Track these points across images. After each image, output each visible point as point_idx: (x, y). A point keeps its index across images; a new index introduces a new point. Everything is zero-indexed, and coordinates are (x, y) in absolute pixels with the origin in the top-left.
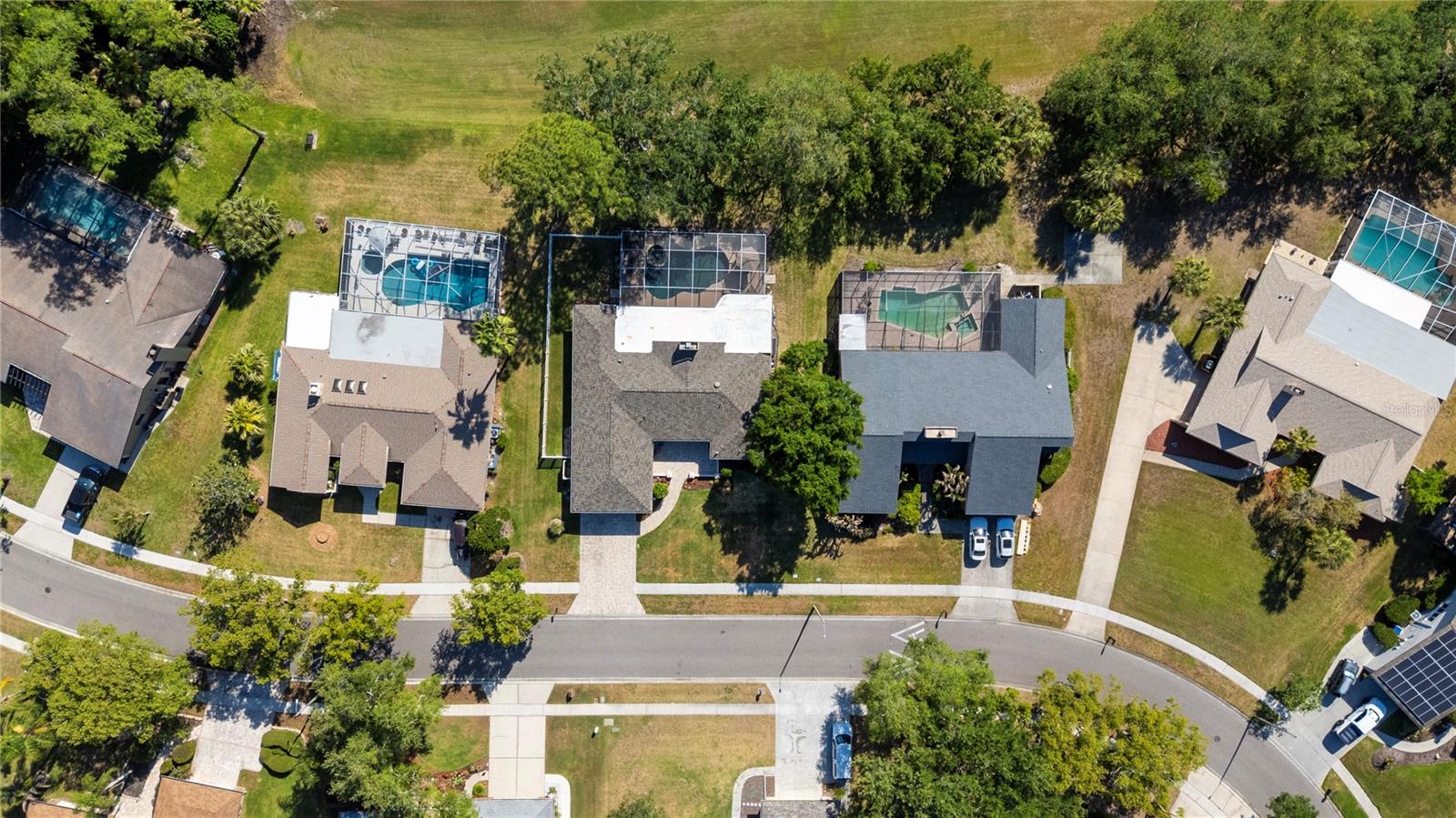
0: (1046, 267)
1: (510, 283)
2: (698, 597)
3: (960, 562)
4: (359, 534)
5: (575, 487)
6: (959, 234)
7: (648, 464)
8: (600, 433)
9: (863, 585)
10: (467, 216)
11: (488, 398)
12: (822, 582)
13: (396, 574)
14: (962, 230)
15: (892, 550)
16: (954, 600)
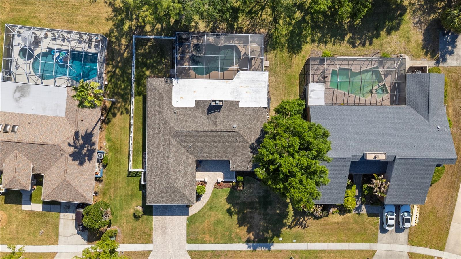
0: (429, 56)
1: (110, 66)
2: (223, 252)
3: (377, 230)
4: (20, 216)
5: (148, 189)
6: (378, 36)
7: (193, 175)
8: (163, 156)
9: (320, 244)
10: (84, 26)
11: (95, 135)
12: (296, 242)
13: (43, 240)
14: (380, 34)
15: (338, 223)
16: (374, 252)
